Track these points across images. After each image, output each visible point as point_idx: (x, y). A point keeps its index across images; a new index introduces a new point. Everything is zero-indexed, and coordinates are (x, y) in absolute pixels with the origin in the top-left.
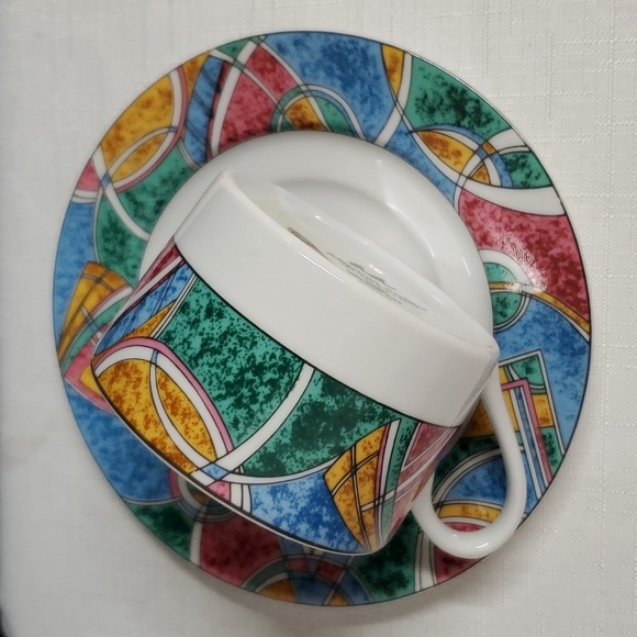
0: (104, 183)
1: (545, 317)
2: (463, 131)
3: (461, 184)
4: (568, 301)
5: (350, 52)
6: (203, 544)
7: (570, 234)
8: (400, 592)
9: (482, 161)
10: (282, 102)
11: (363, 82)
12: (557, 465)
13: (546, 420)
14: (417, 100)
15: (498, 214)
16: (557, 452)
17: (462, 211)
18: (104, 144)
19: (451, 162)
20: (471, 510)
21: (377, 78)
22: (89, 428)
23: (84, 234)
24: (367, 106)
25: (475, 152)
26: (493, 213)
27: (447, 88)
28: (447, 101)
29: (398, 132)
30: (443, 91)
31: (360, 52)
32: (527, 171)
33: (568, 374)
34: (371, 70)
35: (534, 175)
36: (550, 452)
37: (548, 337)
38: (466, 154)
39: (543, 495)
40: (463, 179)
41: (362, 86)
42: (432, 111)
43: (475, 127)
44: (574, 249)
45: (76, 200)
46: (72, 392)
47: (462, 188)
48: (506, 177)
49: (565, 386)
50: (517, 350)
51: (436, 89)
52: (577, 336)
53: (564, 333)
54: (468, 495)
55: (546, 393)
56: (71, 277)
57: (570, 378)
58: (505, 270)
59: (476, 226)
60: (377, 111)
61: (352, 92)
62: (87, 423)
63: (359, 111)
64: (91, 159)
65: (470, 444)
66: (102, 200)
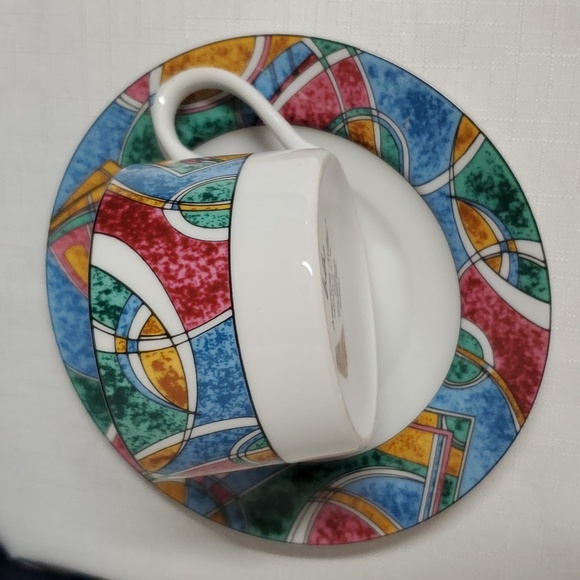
0: (153, 100)
1: (493, 398)
2: (497, 220)
3: (474, 260)
4: (517, 396)
5: (432, 107)
7: (544, 349)
8: (273, 536)
9: (502, 252)
10: (349, 114)
11: (431, 136)
12: (446, 506)
13: (455, 471)
14: (471, 174)
15: (493, 302)
16: (451, 497)
17: (463, 281)
18: (167, 66)
19: (474, 239)
21: (445, 140)
22: (57, 297)
23: (116, 135)
24: (424, 159)
25: (499, 243)
26: (489, 298)
27: (503, 180)
28: (496, 190)
29: (440, 192)
30: (497, 180)
31: (441, 112)
32: (535, 280)
33: (489, 448)
34: (444, 131)
35: (539, 287)
36: (446, 494)
37: (486, 413)
39: (424, 520)
40: (477, 257)
41: (429, 139)
42: (479, 189)
43: (510, 223)
44: (542, 362)
46: (53, 261)
47: (473, 264)
48: (514, 276)
49: (481, 454)
50: (456, 408)
51: (492, 175)
52: (510, 425)
53: (501, 418)
55: (464, 451)
56: (89, 166)
57: (488, 451)
58: (478, 344)
59: (469, 300)
60: (430, 168)
61: (417, 140)
62: (57, 292)
63: (415, 158)
64: (149, 74)
65: (382, 457)
66: (144, 113)
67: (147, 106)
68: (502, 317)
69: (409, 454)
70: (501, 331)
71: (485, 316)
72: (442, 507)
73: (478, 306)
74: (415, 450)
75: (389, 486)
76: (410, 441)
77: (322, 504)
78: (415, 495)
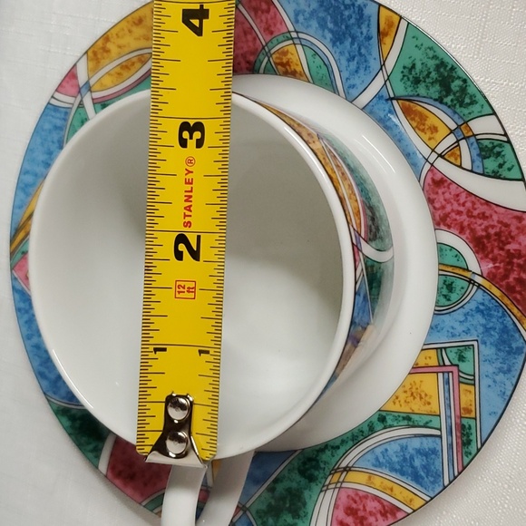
0: (83, 91)
1: (489, 309)
2: (445, 108)
3: (431, 160)
4: (515, 298)
5: (347, 7)
6: (112, 455)
9: (458, 141)
10: (270, 44)
11: (354, 38)
12: (470, 457)
13: (469, 411)
14: (404, 67)
15: (462, 198)
16: (474, 444)
17: (427, 187)
18: (90, 53)
19: (426, 137)
20: (377, 481)
21: (369, 38)
24: (353, 65)
25: (452, 132)
26: (458, 195)
27: (437, 62)
28: (434, 75)
29: (378, 96)
30: (432, 64)
31: (356, 9)
33: (500, 370)
34: (364, 30)
35: (506, 166)
36: (466, 442)
37: (487, 330)
38: (443, 131)
39: (450, 482)
40: (434, 155)
41: (352, 43)
42: (417, 81)
43: (458, 106)
45: (53, 102)
47: (432, 165)
48: (478, 163)
49: (495, 381)
50: (453, 336)
51: (426, 60)
52: (517, 335)
53: (505, 330)
54: (376, 466)
55: (474, 385)
56: (36, 175)
57: (501, 375)
58: (459, 255)
59: (437, 205)
60: (362, 71)
61: (341, 47)
63: (343, 68)
64: (75, 65)
65: (387, 418)
66: (78, 107)
67: (79, 98)
68: (475, 213)
69: (416, 406)
70: (478, 228)
71: (458, 217)
72: (466, 460)
73: (449, 208)
74: (421, 398)
75: (404, 448)
76: (414, 390)
77: (337, 490)
78: (434, 451)
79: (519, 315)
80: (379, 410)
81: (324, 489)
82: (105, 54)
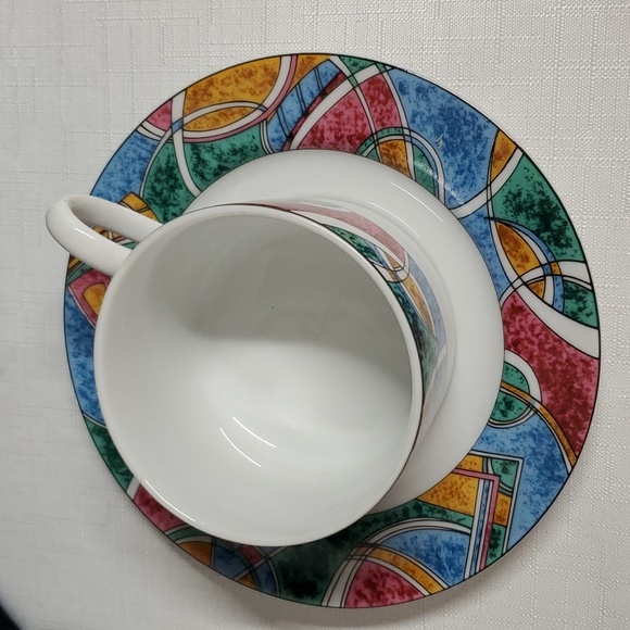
0: (175, 127)
1: (541, 435)
2: (539, 242)
3: (516, 285)
4: (568, 433)
5: (466, 123)
7: (595, 380)
9: (545, 276)
10: (380, 135)
11: (467, 154)
12: (494, 559)
13: (503, 520)
14: (510, 193)
15: (537, 331)
16: (500, 548)
17: (505, 309)
18: (190, 91)
19: (515, 263)
20: (402, 562)
21: (481, 158)
22: (75, 340)
24: (460, 179)
25: (541, 266)
27: (543, 198)
28: (537, 208)
29: (478, 213)
30: (537, 197)
31: (476, 128)
32: (581, 304)
33: (539, 492)
34: (479, 149)
35: (586, 311)
36: (493, 546)
37: (534, 453)
38: (533, 263)
39: (470, 577)
40: (519, 282)
41: (464, 158)
42: (518, 209)
43: (553, 244)
44: (592, 393)
45: (141, 130)
46: (70, 302)
47: (515, 290)
48: (559, 301)
49: (531, 500)
51: (532, 192)
52: (561, 466)
53: (551, 458)
54: (403, 549)
55: (512, 497)
57: (538, 496)
58: (523, 378)
59: (512, 330)
60: (467, 187)
61: (452, 158)
62: (76, 335)
63: (449, 178)
64: (171, 99)
65: (424, 507)
66: (167, 142)
67: (169, 133)
68: (547, 347)
69: (453, 504)
70: (547, 362)
71: (530, 346)
72: (490, 560)
73: (522, 335)
74: (459, 498)
75: (433, 539)
76: (454, 489)
77: (360, 562)
78: (461, 548)
79: (568, 447)
80: (416, 499)
81: (349, 558)
82: (205, 97)
